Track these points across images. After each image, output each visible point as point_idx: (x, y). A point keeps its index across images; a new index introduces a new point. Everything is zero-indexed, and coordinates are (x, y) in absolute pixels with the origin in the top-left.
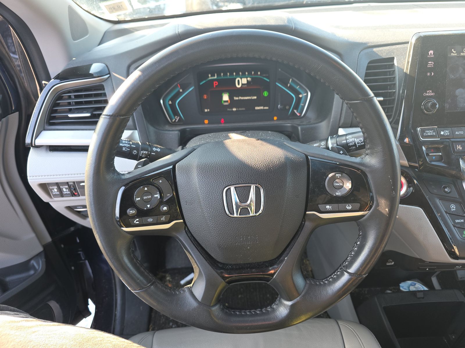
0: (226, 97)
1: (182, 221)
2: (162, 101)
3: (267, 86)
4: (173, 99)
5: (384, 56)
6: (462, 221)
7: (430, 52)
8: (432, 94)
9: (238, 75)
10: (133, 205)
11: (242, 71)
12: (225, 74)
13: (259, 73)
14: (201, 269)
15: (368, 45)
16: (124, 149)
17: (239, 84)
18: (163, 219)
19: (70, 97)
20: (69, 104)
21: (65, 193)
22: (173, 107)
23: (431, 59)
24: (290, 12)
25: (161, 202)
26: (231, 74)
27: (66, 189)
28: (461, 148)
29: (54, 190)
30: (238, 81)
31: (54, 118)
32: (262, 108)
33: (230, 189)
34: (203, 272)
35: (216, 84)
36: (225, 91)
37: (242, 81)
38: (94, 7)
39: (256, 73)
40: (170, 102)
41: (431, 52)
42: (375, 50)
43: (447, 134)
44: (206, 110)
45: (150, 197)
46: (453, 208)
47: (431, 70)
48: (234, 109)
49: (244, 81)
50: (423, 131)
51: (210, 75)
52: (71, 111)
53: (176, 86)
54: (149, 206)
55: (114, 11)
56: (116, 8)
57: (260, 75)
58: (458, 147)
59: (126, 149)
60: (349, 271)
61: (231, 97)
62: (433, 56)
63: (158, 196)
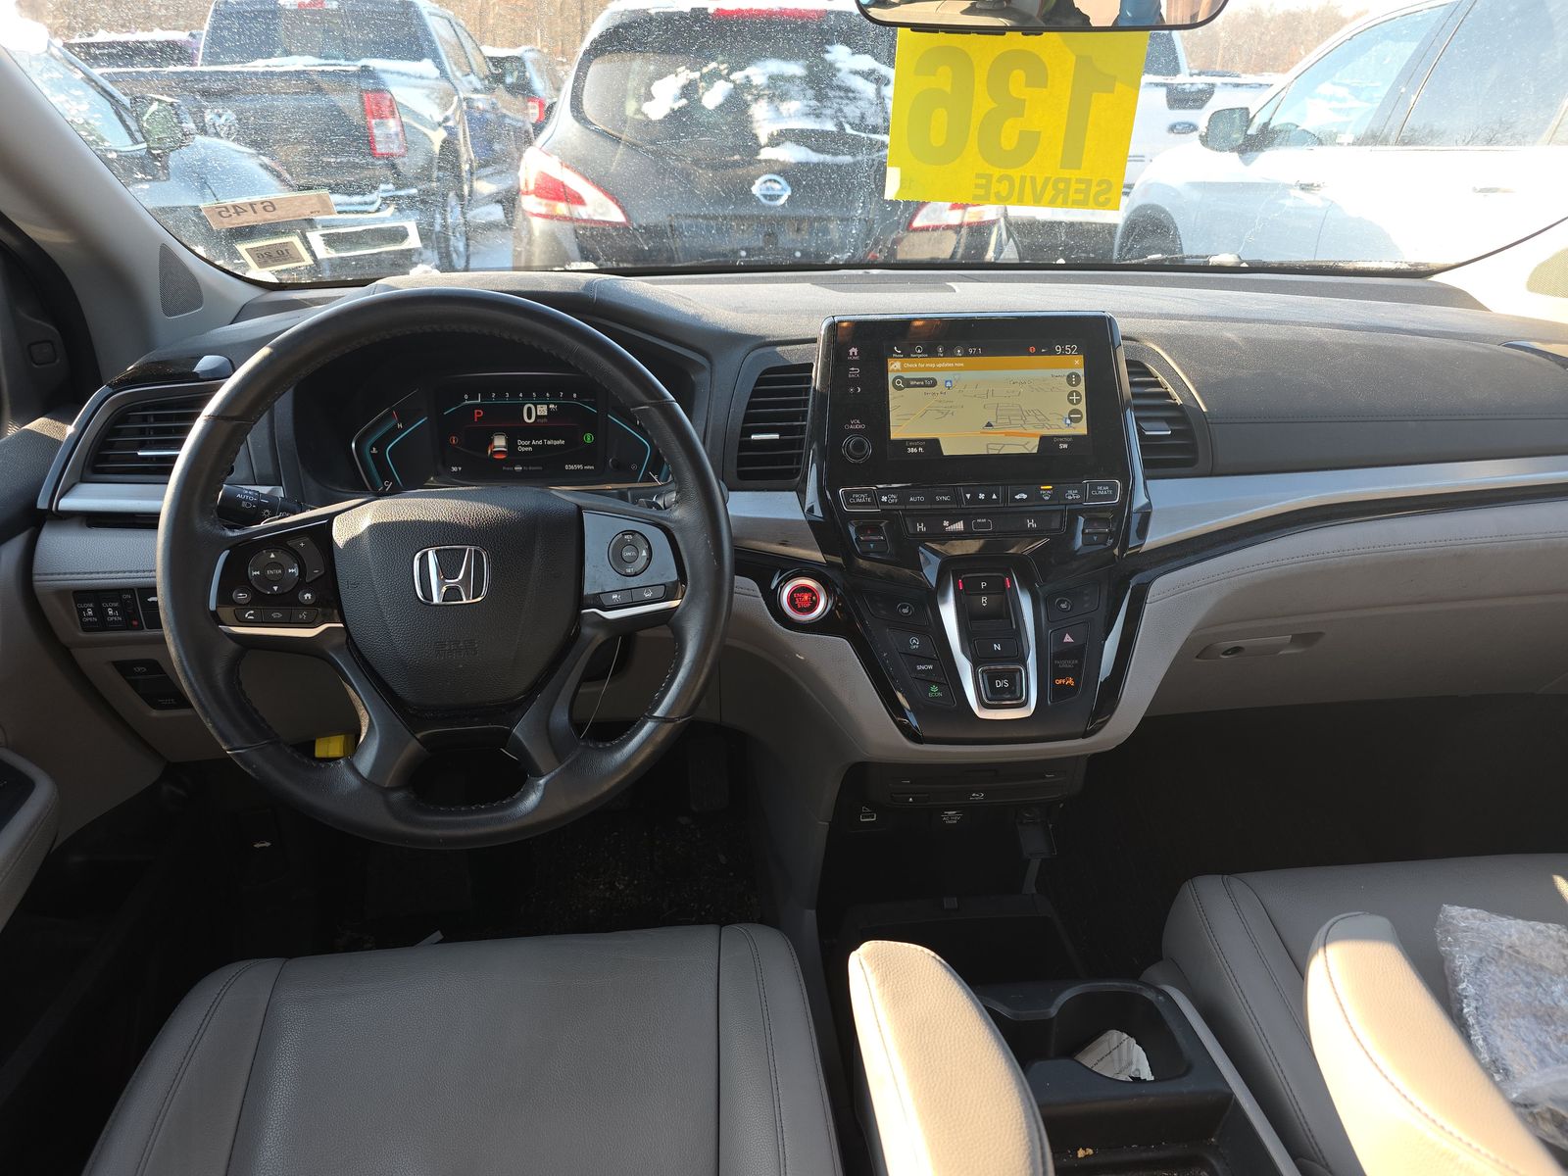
0: (500, 442)
1: (341, 625)
2: (353, 445)
3: (592, 423)
4: (381, 444)
5: (794, 360)
6: (930, 667)
7: (851, 351)
8: (860, 426)
9: (528, 397)
10: (246, 584)
11: (538, 390)
12: (501, 396)
13: (575, 395)
14: (373, 717)
15: (767, 340)
16: (244, 504)
17: (530, 417)
18: (303, 616)
19: (145, 419)
20: (142, 432)
21: (112, 619)
22: (379, 459)
23: (854, 363)
24: (652, 282)
25: (301, 584)
26: (514, 395)
27: (114, 609)
28: (924, 529)
29: (86, 612)
30: (529, 409)
31: (106, 459)
32: (580, 467)
33: (427, 552)
34: (375, 724)
35: (479, 413)
36: (500, 431)
37: (537, 411)
38: (221, 251)
39: (568, 396)
40: (374, 451)
41: (853, 350)
42: (779, 349)
43: (892, 501)
44: (454, 469)
45: (280, 571)
46: (915, 644)
47: (855, 382)
48: (518, 468)
49: (542, 410)
50: (848, 495)
51: (466, 397)
52: (143, 446)
53: (389, 415)
54: (276, 588)
55: (270, 261)
56: (275, 255)
57: (577, 399)
58: (919, 527)
59: (248, 505)
60: (655, 714)
61: (511, 444)
62: (857, 358)
63: (294, 571)
